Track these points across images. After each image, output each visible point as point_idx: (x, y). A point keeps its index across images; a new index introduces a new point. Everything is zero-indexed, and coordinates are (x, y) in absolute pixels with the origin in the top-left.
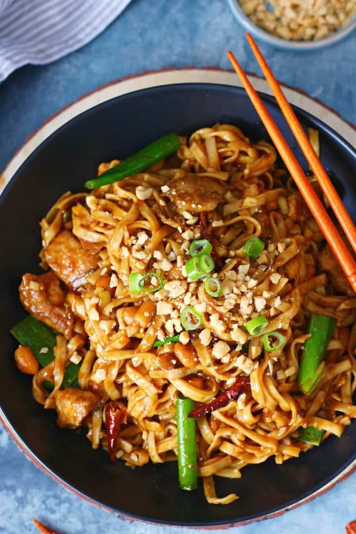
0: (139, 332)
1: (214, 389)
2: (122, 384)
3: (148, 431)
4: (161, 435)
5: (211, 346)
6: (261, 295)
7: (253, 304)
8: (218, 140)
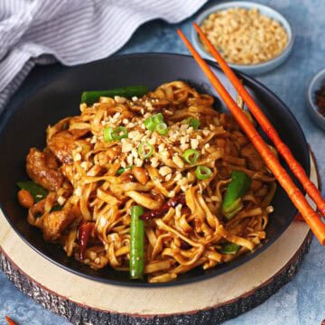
0: (108, 163)
1: (159, 200)
2: (93, 207)
3: (109, 244)
4: (119, 245)
5: (158, 168)
6: (195, 138)
7: (189, 143)
8: (174, 88)
